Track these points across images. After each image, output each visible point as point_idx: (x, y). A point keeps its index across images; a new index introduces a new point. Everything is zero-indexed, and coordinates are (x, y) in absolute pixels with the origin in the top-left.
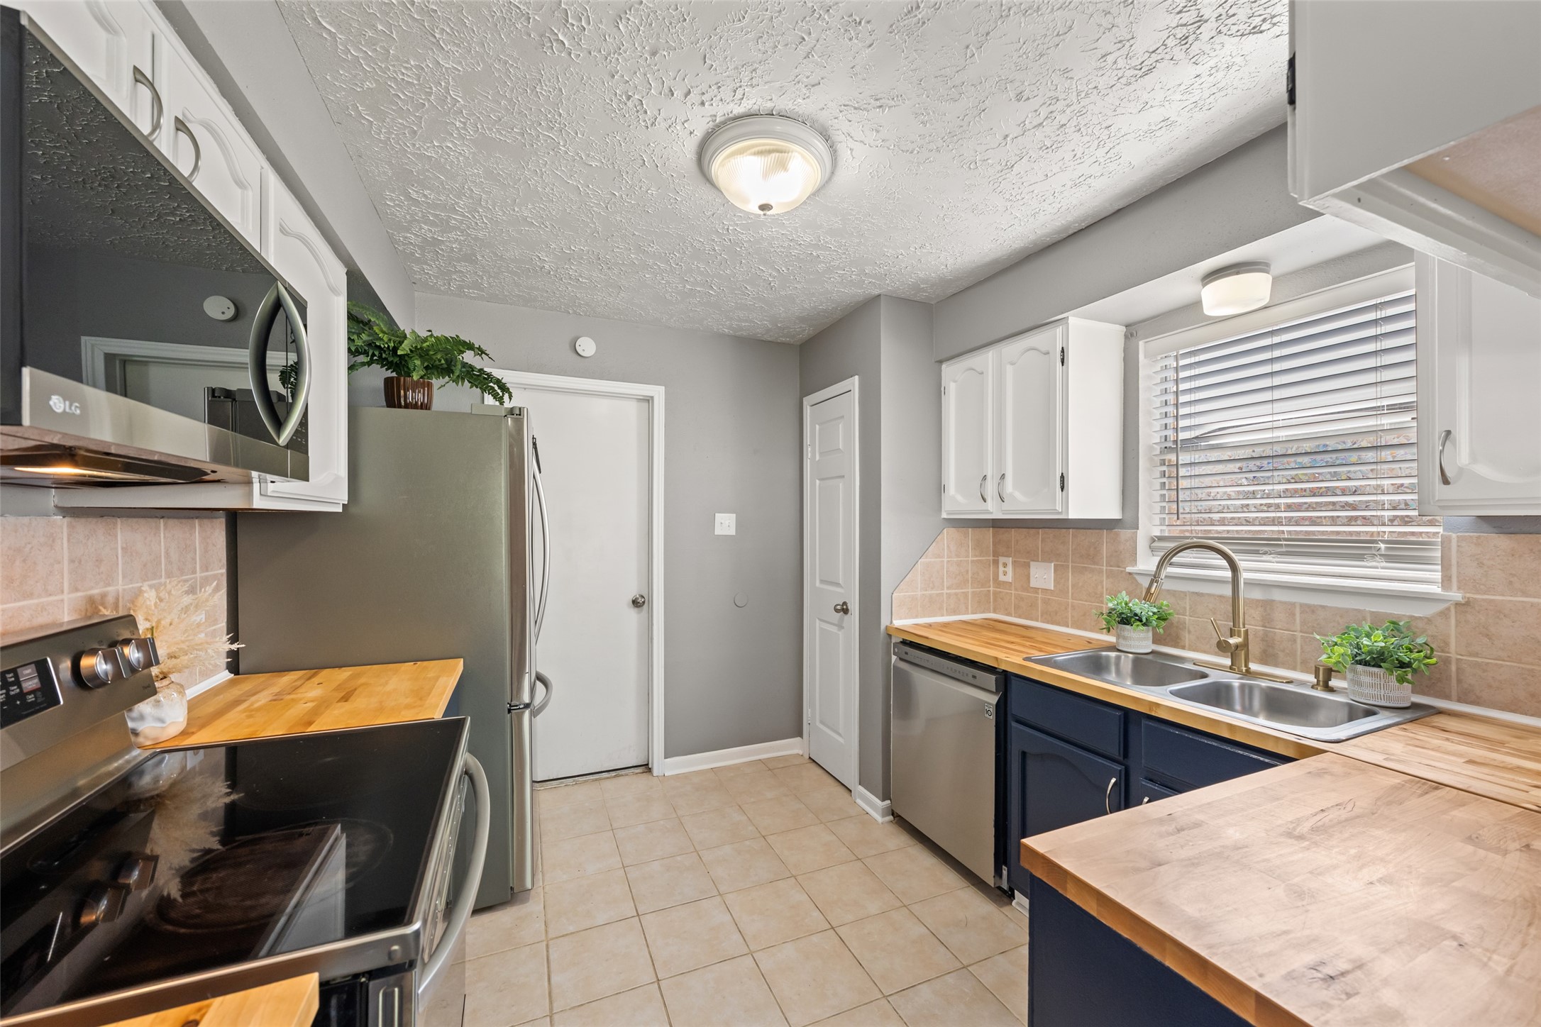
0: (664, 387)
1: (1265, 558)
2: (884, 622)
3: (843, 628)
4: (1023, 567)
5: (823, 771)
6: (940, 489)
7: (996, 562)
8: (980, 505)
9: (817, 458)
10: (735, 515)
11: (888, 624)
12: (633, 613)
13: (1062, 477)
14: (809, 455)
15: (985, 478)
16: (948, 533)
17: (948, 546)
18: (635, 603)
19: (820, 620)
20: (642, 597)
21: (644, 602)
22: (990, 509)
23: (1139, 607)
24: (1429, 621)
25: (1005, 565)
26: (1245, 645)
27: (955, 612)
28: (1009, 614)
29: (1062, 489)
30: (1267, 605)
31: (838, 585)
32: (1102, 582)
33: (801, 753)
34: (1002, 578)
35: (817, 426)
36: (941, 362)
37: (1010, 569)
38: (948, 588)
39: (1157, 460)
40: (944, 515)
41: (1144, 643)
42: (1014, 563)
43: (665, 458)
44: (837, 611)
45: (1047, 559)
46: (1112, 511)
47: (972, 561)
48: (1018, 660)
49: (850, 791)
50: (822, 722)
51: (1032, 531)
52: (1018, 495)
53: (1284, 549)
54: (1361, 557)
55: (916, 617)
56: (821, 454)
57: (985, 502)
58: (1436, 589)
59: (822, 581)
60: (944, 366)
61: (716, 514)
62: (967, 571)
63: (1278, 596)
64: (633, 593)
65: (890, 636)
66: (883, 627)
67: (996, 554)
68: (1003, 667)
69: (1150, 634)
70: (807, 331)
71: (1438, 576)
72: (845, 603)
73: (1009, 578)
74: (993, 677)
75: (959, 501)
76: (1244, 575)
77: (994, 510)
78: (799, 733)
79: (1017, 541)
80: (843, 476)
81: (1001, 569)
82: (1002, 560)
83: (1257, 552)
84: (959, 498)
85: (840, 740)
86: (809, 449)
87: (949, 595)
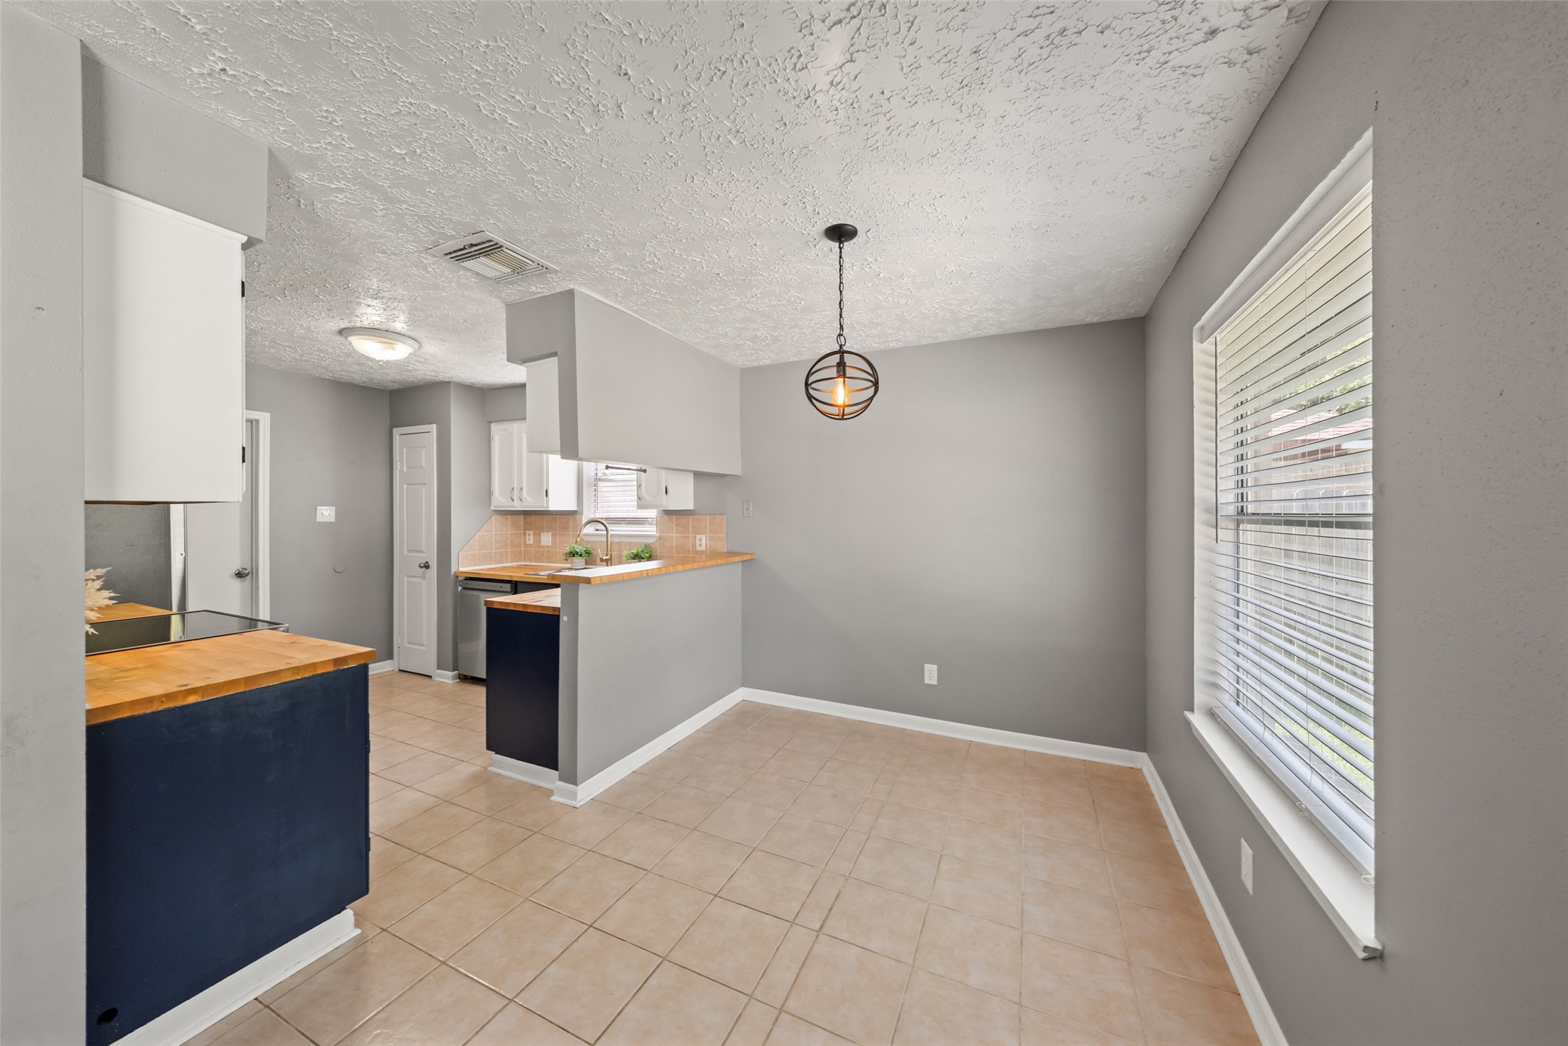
0: (269, 414)
1: (621, 525)
2: (454, 569)
3: (425, 578)
4: (537, 535)
5: (408, 674)
6: (490, 493)
7: (525, 534)
8: (511, 503)
9: (405, 470)
10: (334, 508)
11: (456, 570)
12: (237, 583)
13: (547, 491)
14: (398, 468)
15: (513, 489)
16: (495, 519)
17: (495, 525)
18: (240, 575)
19: (407, 576)
20: (246, 569)
21: (249, 573)
22: (516, 505)
23: (578, 549)
24: (654, 544)
25: (529, 535)
26: (611, 559)
27: (499, 562)
28: (531, 561)
29: (547, 496)
30: (620, 543)
31: (422, 552)
32: (569, 539)
33: (391, 669)
34: (528, 542)
35: (405, 449)
36: (490, 422)
37: (532, 537)
38: (495, 549)
39: (593, 484)
40: (493, 508)
41: (580, 564)
42: (534, 533)
43: (270, 466)
44: (421, 567)
45: (548, 531)
46: (573, 507)
47: (511, 534)
48: (522, 575)
49: (430, 677)
50: (409, 643)
51: (542, 516)
52: (529, 499)
53: (625, 522)
54: (643, 524)
55: (475, 566)
56: (408, 468)
57: (513, 501)
58: (655, 533)
59: (409, 551)
60: (492, 425)
61: (318, 507)
62: (507, 539)
63: (624, 540)
64: (236, 565)
65: (457, 577)
66: (452, 572)
67: (525, 529)
68: (514, 579)
69: (584, 560)
71: (655, 529)
72: (427, 562)
73: (531, 542)
74: (509, 585)
75: (500, 500)
76: (610, 533)
77: (518, 506)
78: (390, 657)
79: (535, 522)
80: (426, 484)
81: (527, 537)
82: (528, 532)
83: (619, 523)
84: (500, 499)
85: (424, 648)
86: (398, 463)
87: (496, 553)
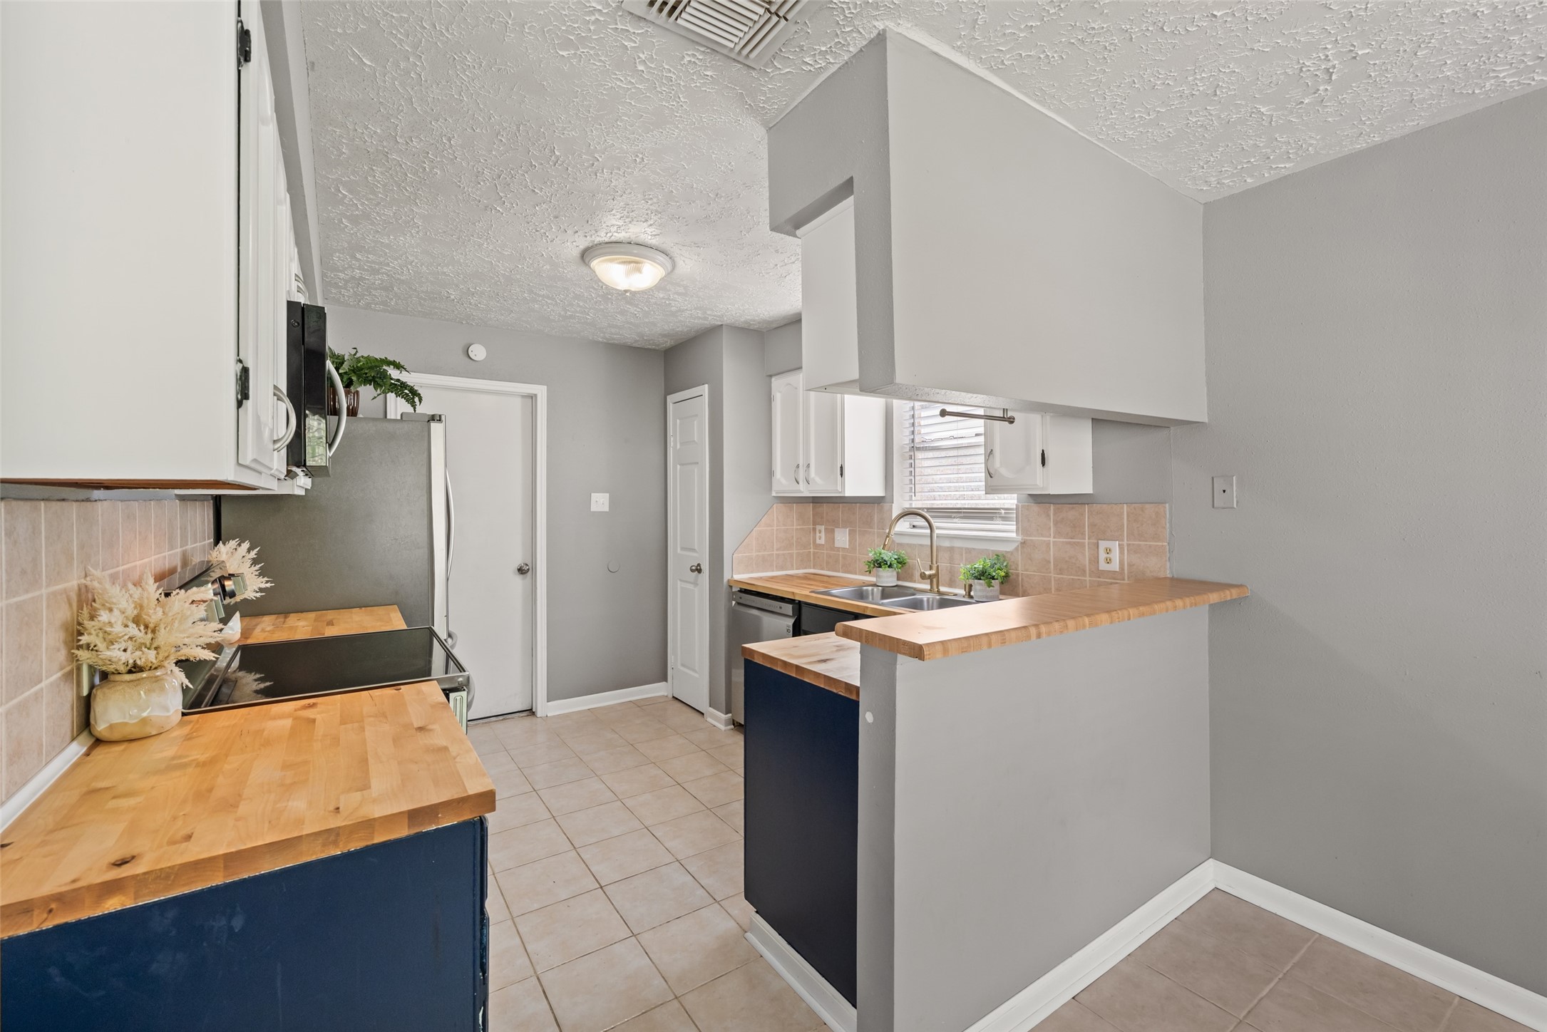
0: (546, 387)
1: (955, 520)
2: (727, 576)
3: (697, 584)
4: (830, 532)
5: (683, 705)
6: (771, 473)
7: (814, 529)
8: (794, 486)
9: (678, 447)
10: (608, 495)
11: (730, 578)
12: (518, 580)
13: (841, 467)
14: (672, 444)
15: (798, 466)
16: (777, 509)
17: (777, 518)
18: (521, 571)
19: (681, 580)
20: (527, 565)
21: (528, 569)
22: (802, 489)
23: (888, 556)
24: (1011, 553)
25: (820, 532)
26: (937, 575)
27: (782, 568)
28: (822, 569)
29: (842, 475)
30: (951, 549)
31: (693, 550)
32: (874, 540)
33: (666, 694)
34: (818, 541)
35: (678, 421)
36: (771, 376)
37: (823, 534)
38: (777, 550)
39: (907, 455)
40: (774, 494)
41: (890, 579)
42: (826, 529)
43: (547, 447)
44: (692, 571)
45: (845, 527)
46: (877, 490)
47: (797, 529)
48: (806, 592)
49: (703, 714)
50: (683, 665)
51: (837, 505)
52: (817, 479)
53: (962, 515)
54: (991, 519)
55: (752, 572)
56: (681, 443)
57: (798, 483)
58: (1014, 535)
59: (683, 549)
60: (773, 379)
61: (592, 494)
62: (793, 537)
63: (957, 544)
64: (518, 561)
65: (731, 587)
66: (725, 580)
67: (815, 523)
68: (797, 598)
69: (895, 573)
70: (669, 343)
71: (1014, 528)
72: (699, 565)
73: (822, 541)
74: (791, 606)
75: (783, 484)
76: (937, 532)
77: (804, 491)
78: (665, 679)
79: (827, 513)
80: (698, 463)
81: (818, 534)
82: (818, 527)
83: (950, 517)
84: (783, 481)
85: (696, 675)
86: (672, 439)
87: (778, 556)
